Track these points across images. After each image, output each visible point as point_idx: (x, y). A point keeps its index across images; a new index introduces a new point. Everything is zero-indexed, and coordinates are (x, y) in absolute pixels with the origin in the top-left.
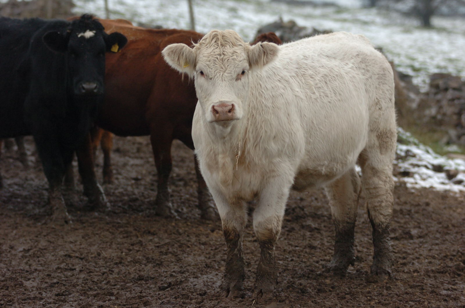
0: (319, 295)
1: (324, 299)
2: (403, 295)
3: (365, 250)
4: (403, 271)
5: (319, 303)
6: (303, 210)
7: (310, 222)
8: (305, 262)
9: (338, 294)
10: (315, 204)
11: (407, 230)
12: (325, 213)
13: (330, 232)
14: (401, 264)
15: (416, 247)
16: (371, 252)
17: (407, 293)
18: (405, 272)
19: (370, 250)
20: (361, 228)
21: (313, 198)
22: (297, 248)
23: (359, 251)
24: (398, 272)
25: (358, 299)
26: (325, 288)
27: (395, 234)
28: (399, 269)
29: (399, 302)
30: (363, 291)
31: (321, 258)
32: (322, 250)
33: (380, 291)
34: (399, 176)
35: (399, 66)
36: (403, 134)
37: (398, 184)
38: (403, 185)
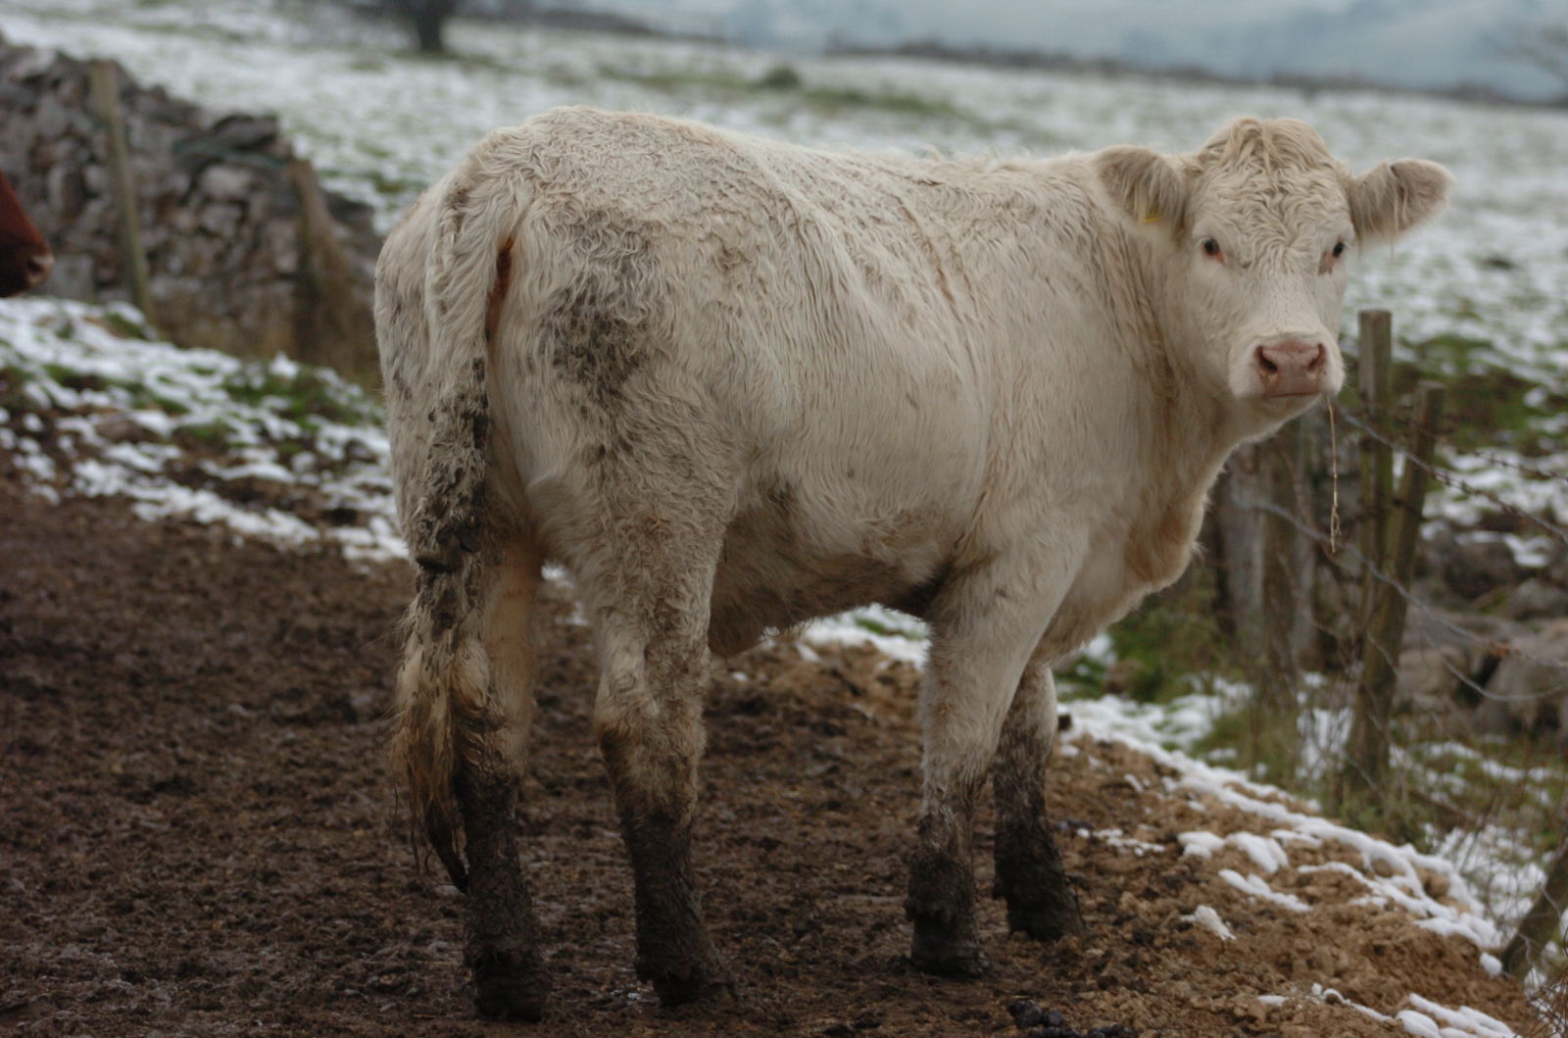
0: (49, 900)
1: (65, 912)
2: (318, 898)
4: (322, 824)
5: (47, 924)
9: (109, 897)
11: (339, 694)
14: (316, 801)
15: (366, 748)
17: (329, 893)
18: (328, 829)
24: (304, 826)
25: (170, 912)
26: (71, 878)
27: (300, 706)
28: (310, 816)
29: (303, 920)
30: (191, 886)
33: (242, 886)
34: (322, 524)
35: (333, 174)
36: (339, 391)
37: (317, 549)
38: (332, 552)
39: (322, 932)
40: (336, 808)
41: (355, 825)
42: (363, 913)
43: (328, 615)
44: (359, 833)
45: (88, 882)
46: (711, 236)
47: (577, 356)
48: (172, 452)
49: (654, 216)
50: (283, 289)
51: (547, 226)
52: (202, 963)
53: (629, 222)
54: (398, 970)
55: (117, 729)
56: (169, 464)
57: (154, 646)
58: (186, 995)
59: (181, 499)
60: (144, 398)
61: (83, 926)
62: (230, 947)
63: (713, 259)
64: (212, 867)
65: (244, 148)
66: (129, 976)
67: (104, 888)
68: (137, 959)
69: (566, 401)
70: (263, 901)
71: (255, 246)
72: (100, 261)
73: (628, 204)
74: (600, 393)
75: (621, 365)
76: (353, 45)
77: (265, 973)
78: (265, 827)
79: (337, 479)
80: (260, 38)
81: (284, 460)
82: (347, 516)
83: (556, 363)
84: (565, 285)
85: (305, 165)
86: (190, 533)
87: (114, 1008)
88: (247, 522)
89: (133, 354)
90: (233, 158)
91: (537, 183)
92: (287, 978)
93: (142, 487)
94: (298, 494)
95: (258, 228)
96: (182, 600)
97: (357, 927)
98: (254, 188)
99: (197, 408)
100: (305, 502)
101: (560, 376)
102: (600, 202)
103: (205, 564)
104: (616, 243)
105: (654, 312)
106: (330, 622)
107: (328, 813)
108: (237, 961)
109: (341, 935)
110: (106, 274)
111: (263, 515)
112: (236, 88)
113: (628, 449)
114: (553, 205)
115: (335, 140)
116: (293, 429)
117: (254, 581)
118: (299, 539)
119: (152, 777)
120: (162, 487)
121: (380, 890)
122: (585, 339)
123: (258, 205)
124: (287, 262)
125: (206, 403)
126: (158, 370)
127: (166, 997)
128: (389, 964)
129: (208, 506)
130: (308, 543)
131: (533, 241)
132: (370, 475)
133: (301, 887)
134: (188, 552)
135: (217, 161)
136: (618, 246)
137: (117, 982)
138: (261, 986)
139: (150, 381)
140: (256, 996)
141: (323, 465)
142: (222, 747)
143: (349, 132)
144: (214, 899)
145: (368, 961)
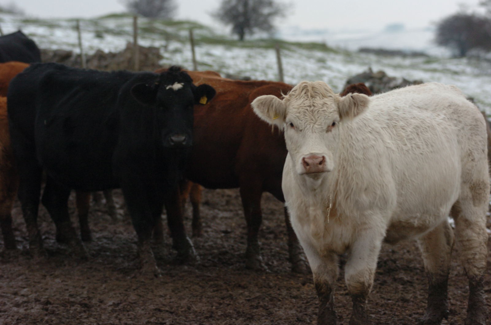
3: (459, 303)
6: (395, 262)
7: (402, 275)
8: (397, 316)
10: (407, 256)
12: (418, 266)
13: (423, 284)
16: (464, 305)
19: (464, 303)
20: (454, 281)
21: (405, 251)
22: (390, 301)
23: (452, 305)
31: (414, 312)
32: (415, 303)
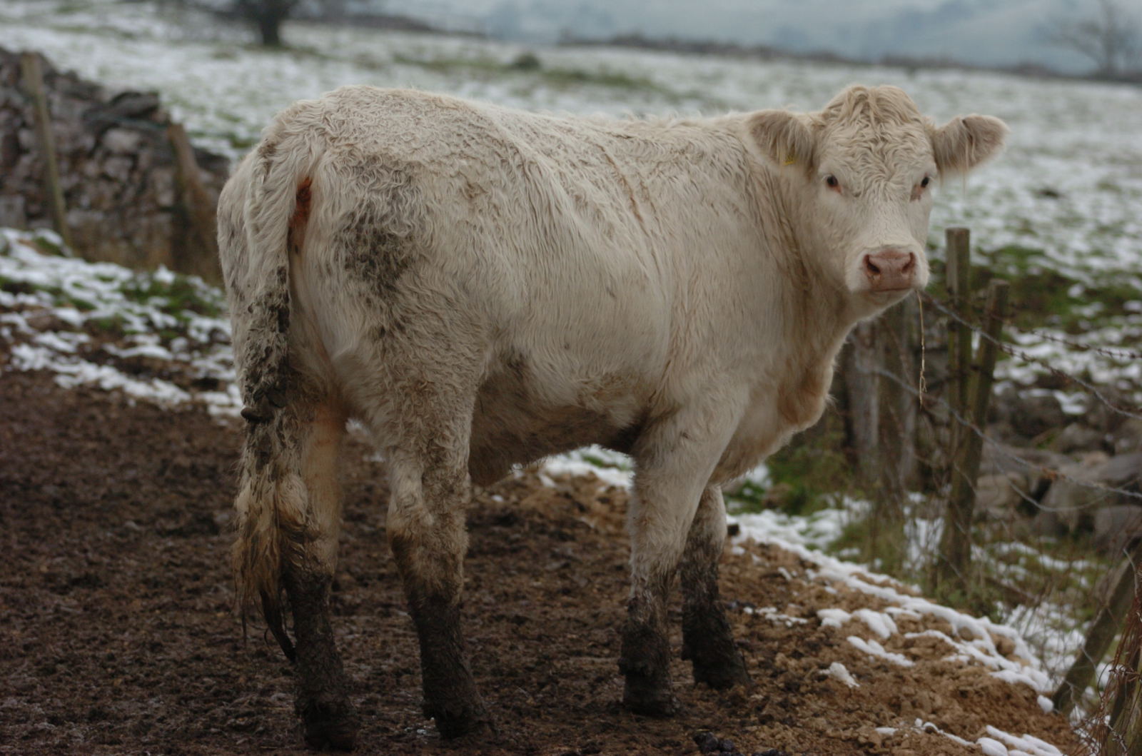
18: (197, 611)
25: (83, 673)
30: (98, 654)
34: (193, 390)
35: (200, 134)
36: (205, 292)
37: (189, 408)
38: (201, 410)
39: (194, 687)
40: (204, 597)
41: (218, 608)
42: (224, 672)
43: (197, 456)
44: (221, 614)
45: (23, 652)
46: (459, 174)
47: (362, 262)
48: (83, 338)
49: (415, 158)
50: (163, 219)
51: (335, 168)
52: (106, 710)
53: (396, 163)
54: (249, 714)
55: (44, 540)
56: (81, 346)
57: (70, 479)
58: (95, 734)
59: (90, 372)
60: (63, 299)
61: (19, 683)
62: (126, 698)
63: (461, 190)
64: (113, 640)
65: (135, 116)
66: (53, 720)
67: (35, 656)
68: (59, 708)
69: (356, 294)
70: (150, 665)
71: (143, 187)
72: (30, 199)
73: (395, 150)
74: (379, 287)
75: (394, 267)
76: (214, 40)
77: (153, 717)
78: (152, 611)
79: (203, 357)
80: (147, 36)
81: (165, 343)
82: (211, 384)
83: (347, 267)
84: (351, 210)
85: (179, 128)
86: (97, 397)
87: (42, 743)
88: (138, 389)
89: (54, 267)
90: (125, 123)
91: (328, 138)
92: (169, 720)
93: (62, 364)
94: (175, 368)
95: (145, 175)
96: (91, 445)
97: (219, 683)
98: (142, 145)
99: (101, 306)
100: (180, 374)
101: (350, 277)
102: (374, 150)
103: (108, 419)
104: (387, 180)
105: (417, 227)
106: (199, 461)
107: (198, 600)
108: (132, 708)
109: (208, 689)
110: (34, 208)
111: (150, 383)
112: (129, 72)
113: (401, 329)
114: (340, 154)
115: (202, 110)
116: (171, 321)
117: (143, 431)
118: (176, 401)
119: (69, 575)
120: (76, 363)
121: (236, 656)
122: (367, 249)
123: (145, 157)
124: (166, 199)
125: (108, 302)
126: (73, 278)
127: (80, 735)
128: (243, 709)
129: (110, 377)
130: (182, 403)
131: (324, 179)
132: (227, 354)
133: (179, 654)
134: (95, 411)
135: (115, 126)
136: (388, 181)
137: (45, 724)
138: (149, 726)
139: (67, 287)
140: (146, 734)
141: (194, 347)
142: (119, 552)
143: (212, 104)
144: (115, 664)
145: (227, 708)
